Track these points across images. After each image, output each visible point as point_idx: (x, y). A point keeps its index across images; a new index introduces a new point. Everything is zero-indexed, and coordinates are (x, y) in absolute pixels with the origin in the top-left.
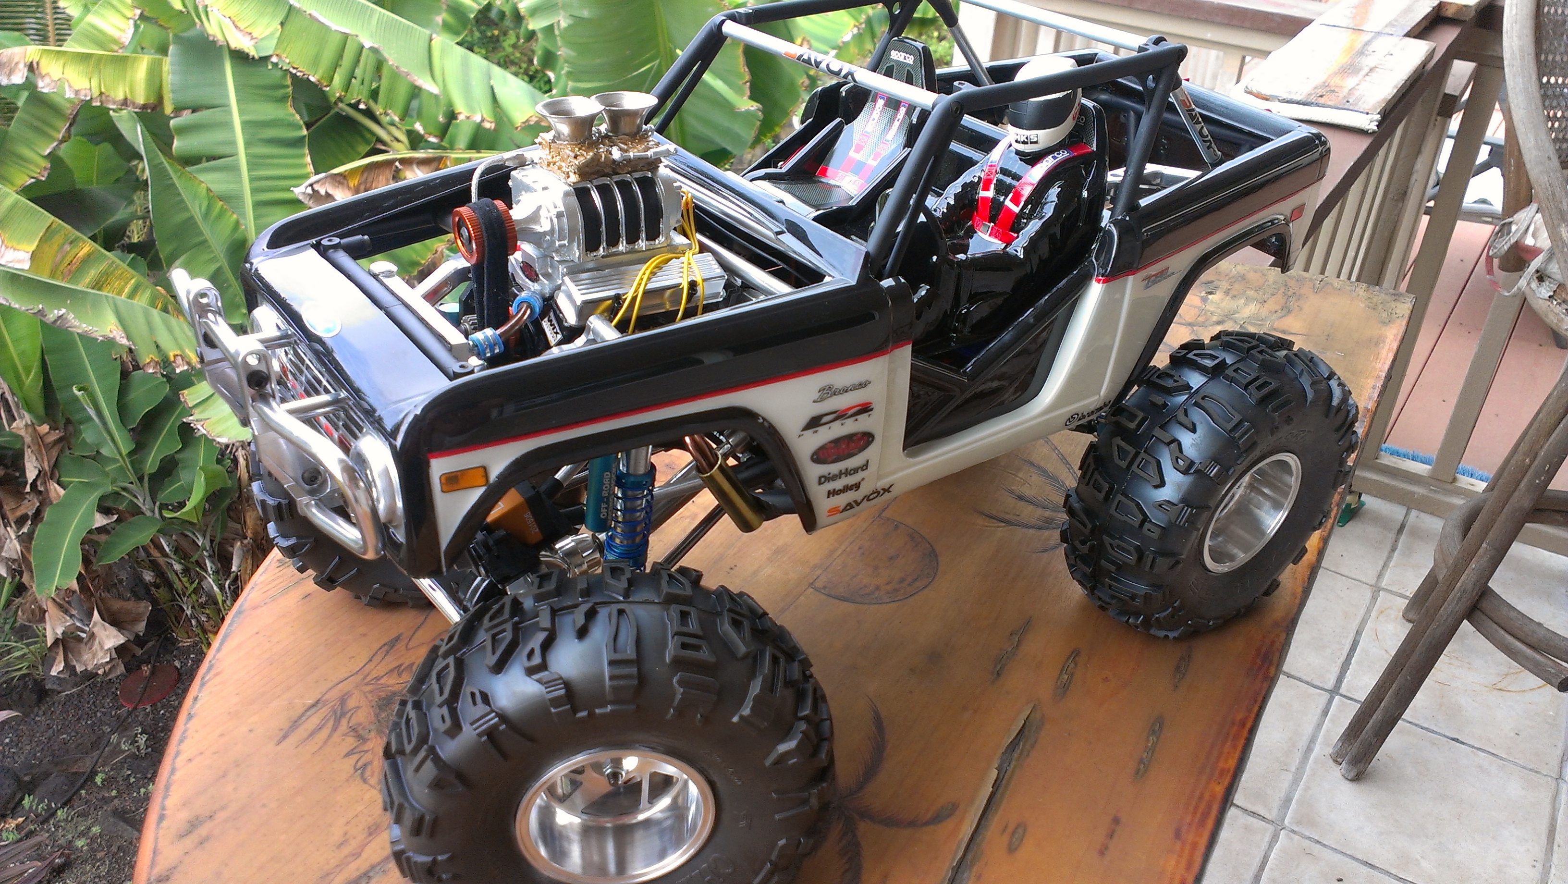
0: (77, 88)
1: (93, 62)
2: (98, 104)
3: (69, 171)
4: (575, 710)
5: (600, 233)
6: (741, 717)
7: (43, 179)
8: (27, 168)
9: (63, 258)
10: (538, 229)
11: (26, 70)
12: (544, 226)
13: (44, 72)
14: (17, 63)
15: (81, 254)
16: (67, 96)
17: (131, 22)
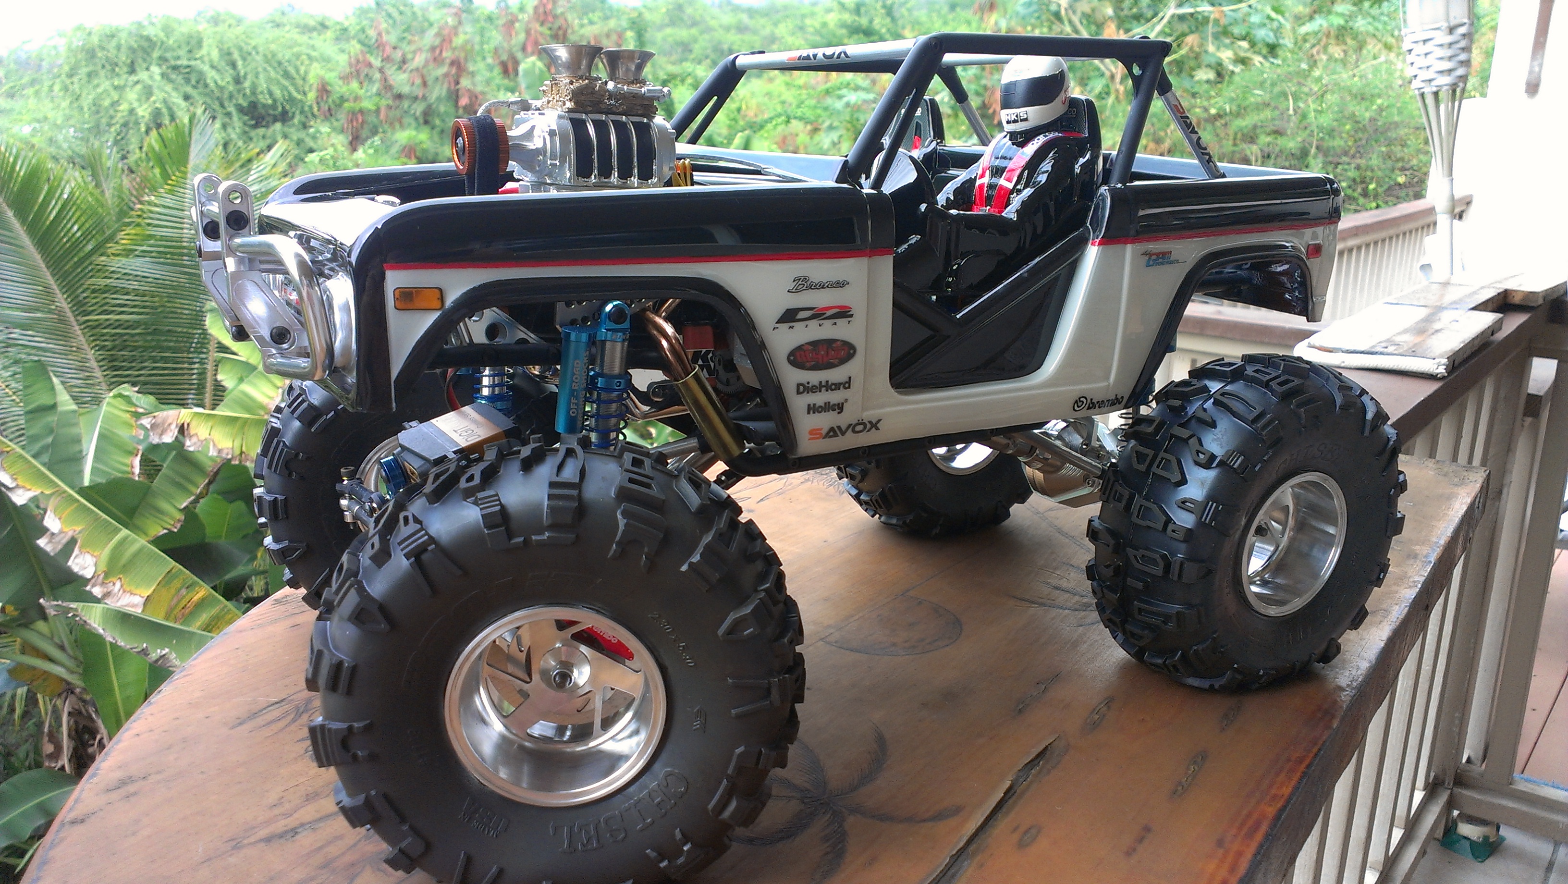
0: (220, 447)
1: (238, 424)
2: (237, 462)
3: (201, 526)
4: (510, 535)
5: (593, 160)
6: (691, 565)
7: (176, 530)
8: (161, 519)
9: (179, 601)
10: (531, 146)
11: (177, 430)
12: (536, 143)
13: (192, 432)
14: (170, 425)
15: (196, 598)
16: (210, 454)
17: (280, 391)
